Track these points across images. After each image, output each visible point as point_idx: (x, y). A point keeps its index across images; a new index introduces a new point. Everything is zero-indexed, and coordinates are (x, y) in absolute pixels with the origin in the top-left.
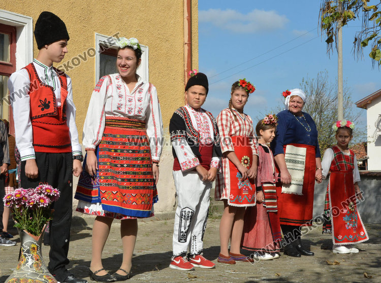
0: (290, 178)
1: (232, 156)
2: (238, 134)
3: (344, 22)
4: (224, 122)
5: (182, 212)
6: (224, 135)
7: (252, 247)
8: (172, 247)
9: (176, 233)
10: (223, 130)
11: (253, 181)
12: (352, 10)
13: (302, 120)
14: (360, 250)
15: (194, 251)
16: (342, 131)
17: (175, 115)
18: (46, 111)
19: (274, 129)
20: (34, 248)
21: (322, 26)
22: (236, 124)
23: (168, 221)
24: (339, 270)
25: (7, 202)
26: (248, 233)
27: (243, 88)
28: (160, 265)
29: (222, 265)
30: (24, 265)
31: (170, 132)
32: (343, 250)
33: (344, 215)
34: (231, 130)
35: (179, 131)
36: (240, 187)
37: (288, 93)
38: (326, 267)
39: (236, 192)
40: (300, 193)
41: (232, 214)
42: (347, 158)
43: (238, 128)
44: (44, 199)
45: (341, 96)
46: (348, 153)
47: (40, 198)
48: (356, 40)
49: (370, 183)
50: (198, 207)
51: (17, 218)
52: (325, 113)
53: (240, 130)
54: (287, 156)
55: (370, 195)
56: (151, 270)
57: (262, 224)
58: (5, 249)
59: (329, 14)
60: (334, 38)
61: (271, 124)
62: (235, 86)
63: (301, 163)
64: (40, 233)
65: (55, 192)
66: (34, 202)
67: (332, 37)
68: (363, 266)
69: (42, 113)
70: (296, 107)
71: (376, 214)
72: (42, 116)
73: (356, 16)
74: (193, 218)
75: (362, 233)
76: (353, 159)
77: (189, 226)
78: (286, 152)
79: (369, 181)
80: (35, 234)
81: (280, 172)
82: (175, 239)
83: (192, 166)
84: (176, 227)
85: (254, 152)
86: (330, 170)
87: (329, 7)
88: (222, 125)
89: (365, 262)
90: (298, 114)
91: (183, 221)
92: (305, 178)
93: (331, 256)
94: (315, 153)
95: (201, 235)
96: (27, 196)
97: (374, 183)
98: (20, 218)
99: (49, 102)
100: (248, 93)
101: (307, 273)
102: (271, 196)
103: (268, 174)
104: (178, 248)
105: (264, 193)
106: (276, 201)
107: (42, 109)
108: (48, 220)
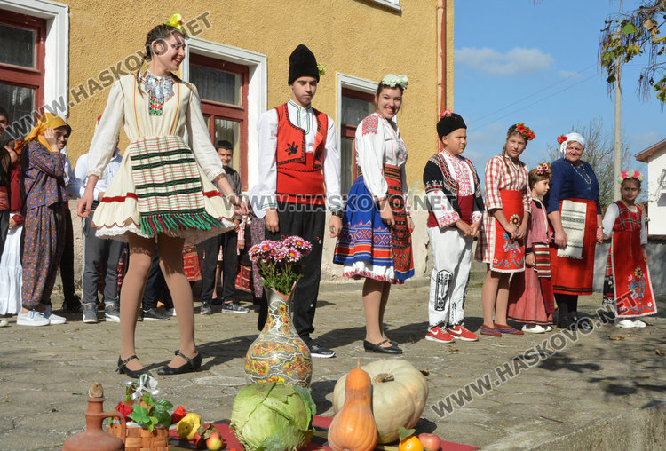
0: (566, 239)
1: (499, 214)
2: (508, 188)
3: (628, 58)
4: (494, 173)
5: (438, 275)
6: (492, 188)
7: (520, 318)
8: (428, 316)
9: (433, 299)
10: (492, 182)
11: (521, 242)
12: (637, 43)
13: (580, 170)
14: (647, 324)
15: (454, 321)
16: (628, 183)
17: (430, 163)
18: (294, 156)
19: (548, 180)
20: (282, 309)
21: (603, 62)
22: (507, 176)
23: (417, 289)
24: (625, 345)
25: (253, 256)
26: (516, 302)
27: (520, 134)
28: (415, 336)
29: (486, 337)
30: (272, 327)
31: (425, 183)
32: (627, 324)
33: (629, 283)
34: (500, 183)
35: (434, 182)
36: (506, 250)
37: (564, 139)
38: (608, 342)
39: (501, 255)
40: (579, 256)
41: (496, 280)
42: (633, 215)
43: (508, 181)
44: (294, 253)
45: (618, 146)
46: (634, 210)
47: (290, 252)
48: (642, 77)
49: (655, 248)
50: (457, 269)
51: (265, 274)
52: (599, 167)
53: (511, 184)
54: (563, 213)
55: (654, 262)
56: (405, 342)
57: (532, 292)
58: (237, 316)
59: (610, 49)
60: (616, 76)
61: (545, 175)
62: (512, 130)
63: (580, 221)
64: (290, 291)
65: (306, 245)
66: (283, 256)
67: (614, 74)
68: (652, 342)
69: (289, 158)
70: (574, 155)
71: (661, 285)
72: (289, 161)
73: (642, 50)
74: (451, 282)
75: (650, 304)
76: (640, 217)
77: (447, 292)
78: (563, 208)
79: (653, 246)
80: (284, 293)
81: (554, 232)
82: (431, 307)
83: (452, 221)
84: (433, 293)
85: (526, 207)
86: (614, 229)
87: (610, 41)
88: (491, 176)
89: (655, 337)
90: (576, 163)
91: (440, 286)
92: (584, 239)
93: (613, 331)
94: (597, 209)
95: (461, 302)
96: (275, 249)
97: (659, 248)
98: (268, 274)
99: (297, 146)
100: (526, 140)
101: (586, 349)
102: (543, 259)
103: (540, 233)
104: (435, 318)
105: (536, 256)
106: (549, 265)
107: (289, 154)
108: (299, 277)
